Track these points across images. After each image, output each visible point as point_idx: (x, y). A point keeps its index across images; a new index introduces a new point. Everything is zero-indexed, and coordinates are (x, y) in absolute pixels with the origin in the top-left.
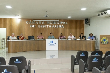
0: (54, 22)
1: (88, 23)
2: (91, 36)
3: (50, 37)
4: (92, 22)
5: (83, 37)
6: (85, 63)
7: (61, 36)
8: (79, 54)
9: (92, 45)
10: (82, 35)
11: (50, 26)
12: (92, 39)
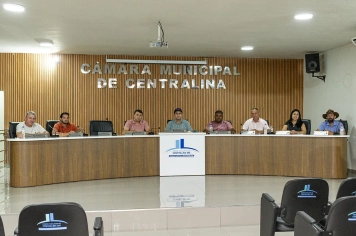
0: (187, 65)
1: (318, 70)
2: (331, 121)
3: (175, 127)
4: (334, 68)
5: (300, 122)
6: (317, 228)
7: (218, 121)
8: (292, 189)
9: (334, 153)
10: (295, 116)
11: (175, 84)
12: (333, 129)
